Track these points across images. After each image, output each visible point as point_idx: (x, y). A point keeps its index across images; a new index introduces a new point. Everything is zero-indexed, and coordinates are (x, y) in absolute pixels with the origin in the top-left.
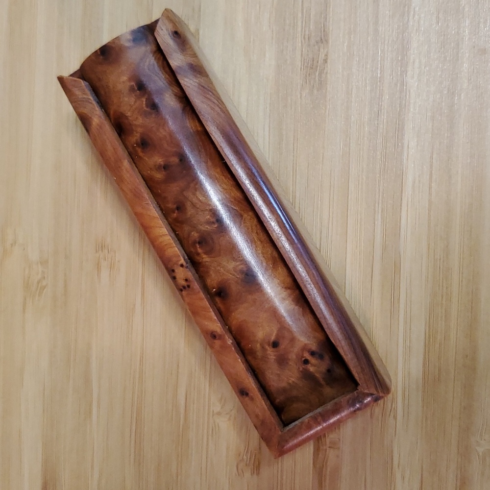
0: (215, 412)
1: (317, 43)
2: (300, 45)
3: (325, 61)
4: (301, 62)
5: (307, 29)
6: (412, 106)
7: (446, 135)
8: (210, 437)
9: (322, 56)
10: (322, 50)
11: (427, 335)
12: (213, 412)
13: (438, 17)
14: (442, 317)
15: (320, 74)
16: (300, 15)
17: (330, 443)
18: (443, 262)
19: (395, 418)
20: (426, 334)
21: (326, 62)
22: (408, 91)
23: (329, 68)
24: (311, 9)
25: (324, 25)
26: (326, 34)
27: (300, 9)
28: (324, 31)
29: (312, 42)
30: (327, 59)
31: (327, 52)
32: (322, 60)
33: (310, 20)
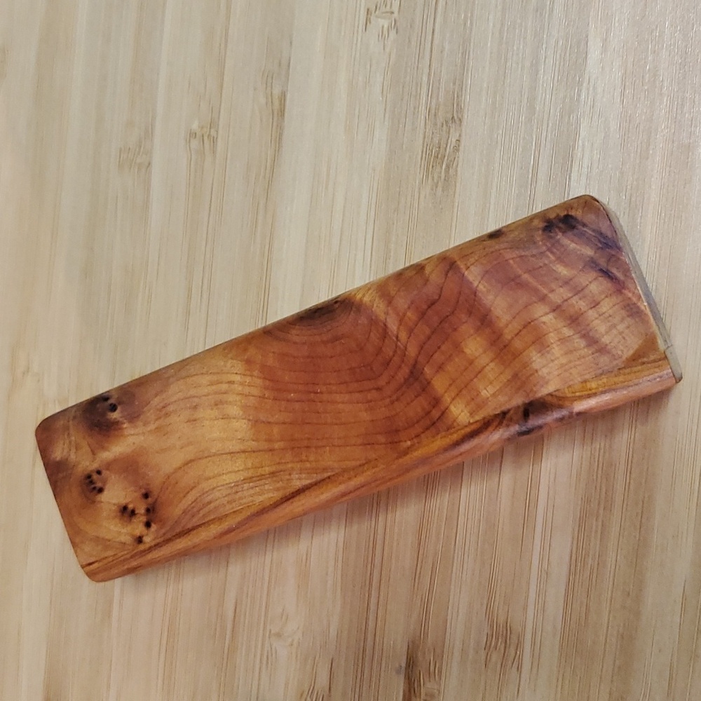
0: (272, 632)
1: (447, 122)
2: (423, 122)
3: (456, 149)
4: (423, 146)
5: (434, 101)
8: (264, 666)
9: (453, 140)
10: (452, 131)
11: (574, 557)
12: (270, 632)
13: (622, 94)
14: (596, 531)
15: (448, 167)
16: (425, 79)
17: (426, 695)
18: (604, 452)
19: (519, 669)
20: (571, 557)
21: (458, 150)
23: (461, 158)
24: (441, 72)
25: (458, 97)
26: (460, 110)
27: (426, 70)
28: (458, 105)
29: (440, 120)
30: (459, 146)
31: (460, 136)
32: (452, 147)
33: (439, 88)
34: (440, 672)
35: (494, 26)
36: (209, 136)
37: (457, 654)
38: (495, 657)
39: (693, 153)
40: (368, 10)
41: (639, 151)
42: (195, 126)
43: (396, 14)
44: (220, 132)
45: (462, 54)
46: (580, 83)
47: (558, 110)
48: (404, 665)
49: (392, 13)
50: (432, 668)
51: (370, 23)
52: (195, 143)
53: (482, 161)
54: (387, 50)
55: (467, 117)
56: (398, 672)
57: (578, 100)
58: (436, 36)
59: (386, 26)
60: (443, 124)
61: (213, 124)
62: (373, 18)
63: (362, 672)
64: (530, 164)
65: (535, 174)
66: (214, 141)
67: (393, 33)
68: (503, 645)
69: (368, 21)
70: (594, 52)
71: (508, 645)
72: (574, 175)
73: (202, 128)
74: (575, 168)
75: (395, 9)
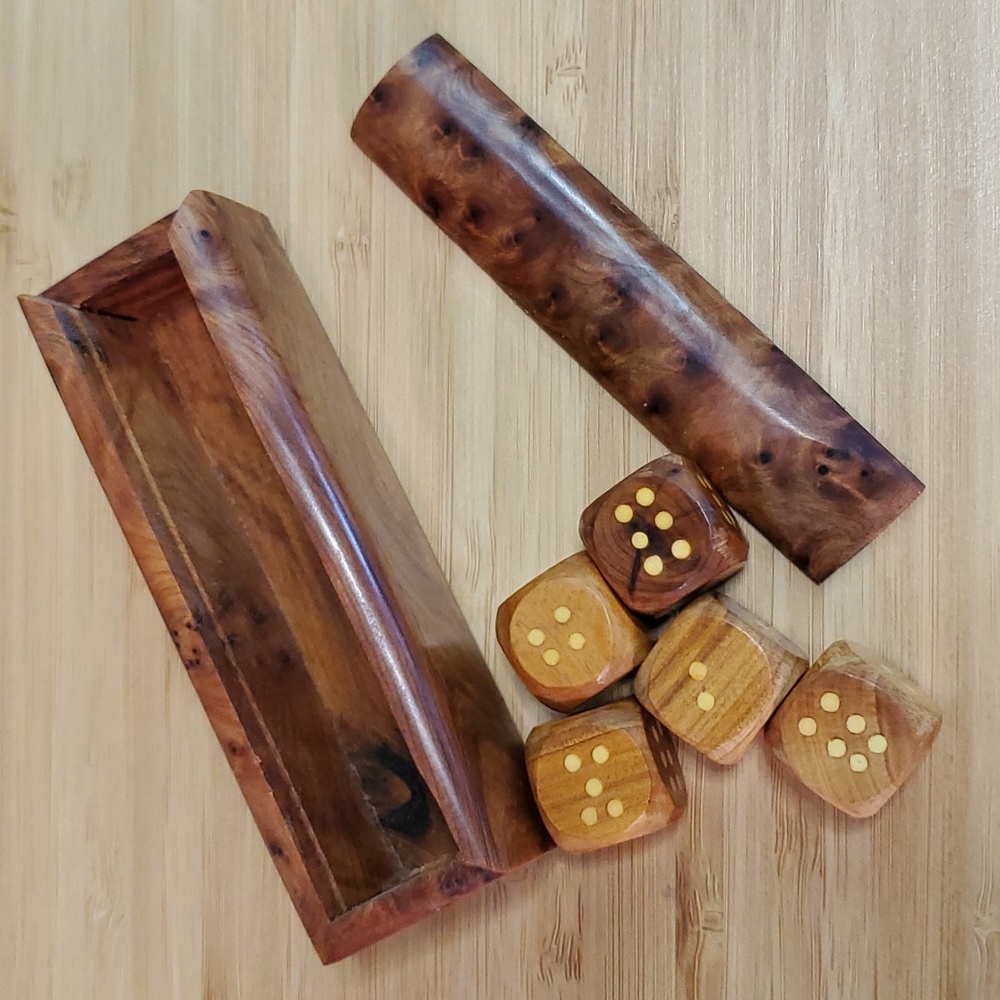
1: (660, 194)
2: (629, 197)
3: (675, 226)
5: (641, 170)
6: (833, 300)
7: (898, 351)
8: (492, 909)
9: (670, 216)
10: (668, 204)
13: (876, 137)
16: (627, 145)
17: (706, 920)
18: (902, 584)
19: (823, 873)
21: (677, 228)
22: (825, 271)
23: (682, 237)
24: (646, 133)
25: (670, 161)
26: (676, 178)
27: (628, 135)
28: (671, 171)
29: (652, 192)
30: (678, 222)
31: (678, 210)
32: (669, 224)
33: (646, 154)
34: (721, 887)
35: (707, 71)
36: (360, 244)
37: (740, 865)
38: (790, 860)
39: (972, 200)
40: (547, 69)
41: (905, 204)
42: (341, 234)
43: (583, 70)
44: (373, 238)
45: (671, 109)
46: (823, 129)
47: (798, 165)
48: (673, 885)
49: (579, 68)
50: (710, 884)
51: (551, 83)
52: (342, 256)
53: (709, 237)
54: (577, 113)
55: (685, 186)
56: (667, 895)
57: (821, 150)
58: (636, 91)
59: (572, 85)
60: (655, 197)
61: (364, 229)
62: (554, 77)
63: (620, 902)
64: (770, 235)
65: (778, 247)
66: (367, 250)
67: (581, 93)
68: (799, 844)
69: (548, 81)
70: (836, 91)
71: (805, 845)
72: (827, 241)
73: (350, 235)
74: (827, 233)
75: (582, 63)
